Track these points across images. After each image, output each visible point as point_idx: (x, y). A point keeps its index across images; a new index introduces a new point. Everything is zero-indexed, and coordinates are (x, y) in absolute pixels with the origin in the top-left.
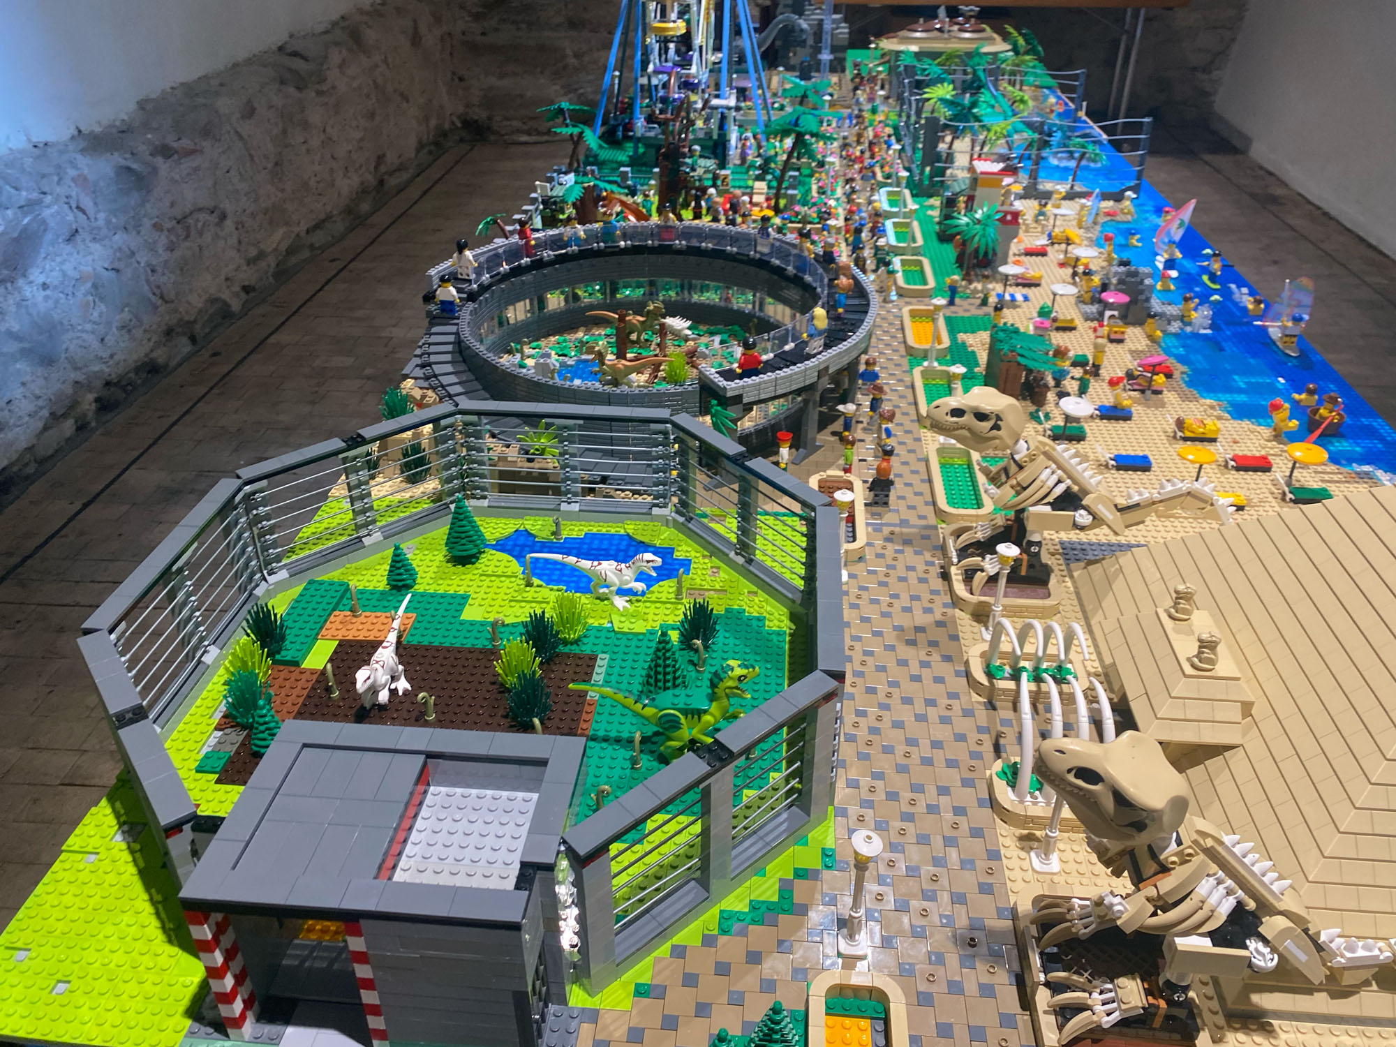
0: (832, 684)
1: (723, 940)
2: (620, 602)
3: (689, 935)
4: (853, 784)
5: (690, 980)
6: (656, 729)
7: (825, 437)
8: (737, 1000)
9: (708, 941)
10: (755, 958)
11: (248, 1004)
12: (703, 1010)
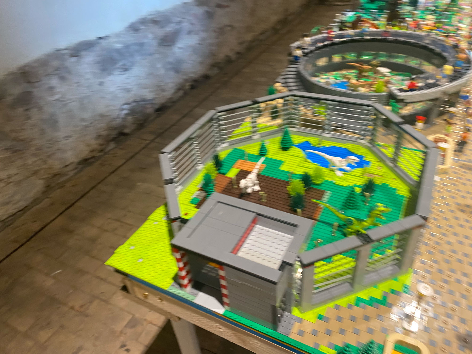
0: (422, 221)
1: (356, 308)
2: (339, 173)
3: (343, 302)
4: (423, 263)
5: (339, 319)
6: (344, 223)
7: (439, 121)
8: (357, 332)
9: (350, 306)
10: (367, 318)
11: (190, 281)
12: (342, 332)
